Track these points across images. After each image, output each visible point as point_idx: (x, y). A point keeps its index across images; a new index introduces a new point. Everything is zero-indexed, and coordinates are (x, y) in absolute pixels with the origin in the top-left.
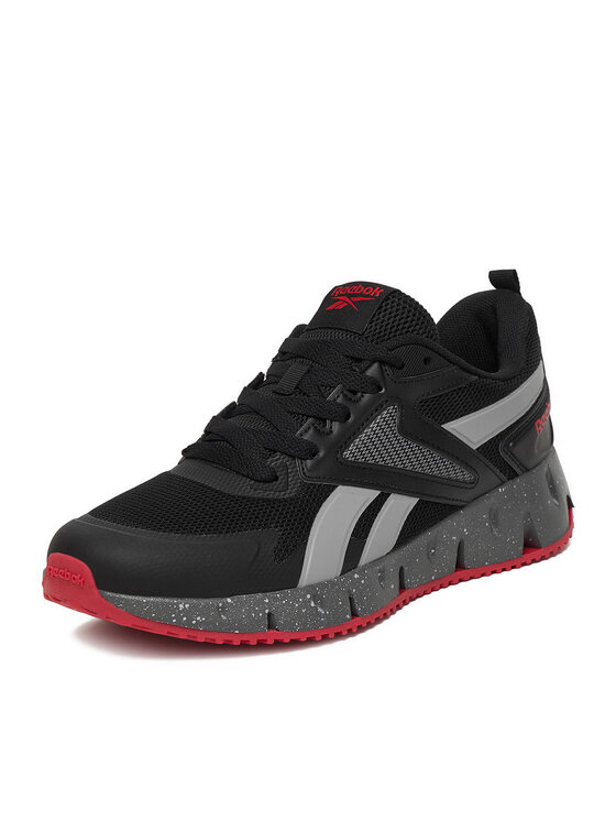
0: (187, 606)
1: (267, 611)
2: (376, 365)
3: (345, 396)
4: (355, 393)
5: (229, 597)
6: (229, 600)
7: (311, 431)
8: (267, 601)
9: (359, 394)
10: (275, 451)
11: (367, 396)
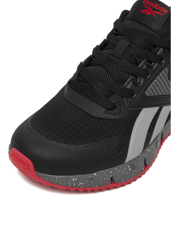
0: (76, 179)
1: (111, 176)
2: (162, 49)
3: (147, 65)
4: (151, 63)
5: (94, 172)
6: (95, 174)
7: (131, 83)
8: (111, 172)
9: (153, 64)
10: (114, 93)
11: (156, 64)
